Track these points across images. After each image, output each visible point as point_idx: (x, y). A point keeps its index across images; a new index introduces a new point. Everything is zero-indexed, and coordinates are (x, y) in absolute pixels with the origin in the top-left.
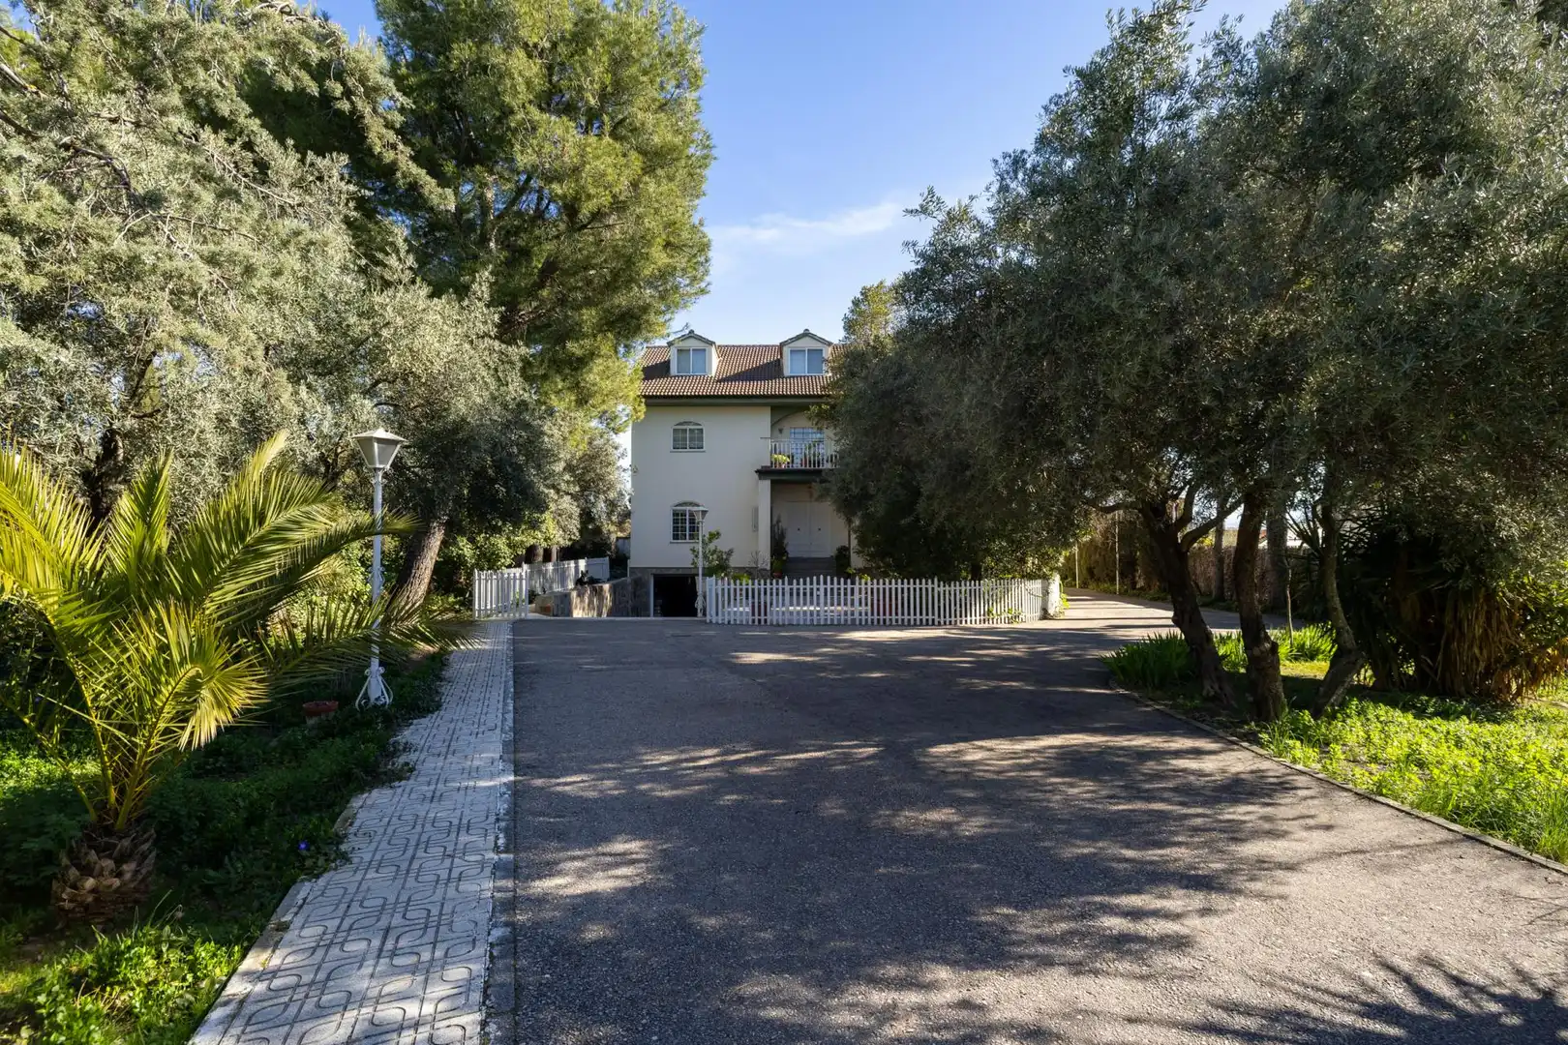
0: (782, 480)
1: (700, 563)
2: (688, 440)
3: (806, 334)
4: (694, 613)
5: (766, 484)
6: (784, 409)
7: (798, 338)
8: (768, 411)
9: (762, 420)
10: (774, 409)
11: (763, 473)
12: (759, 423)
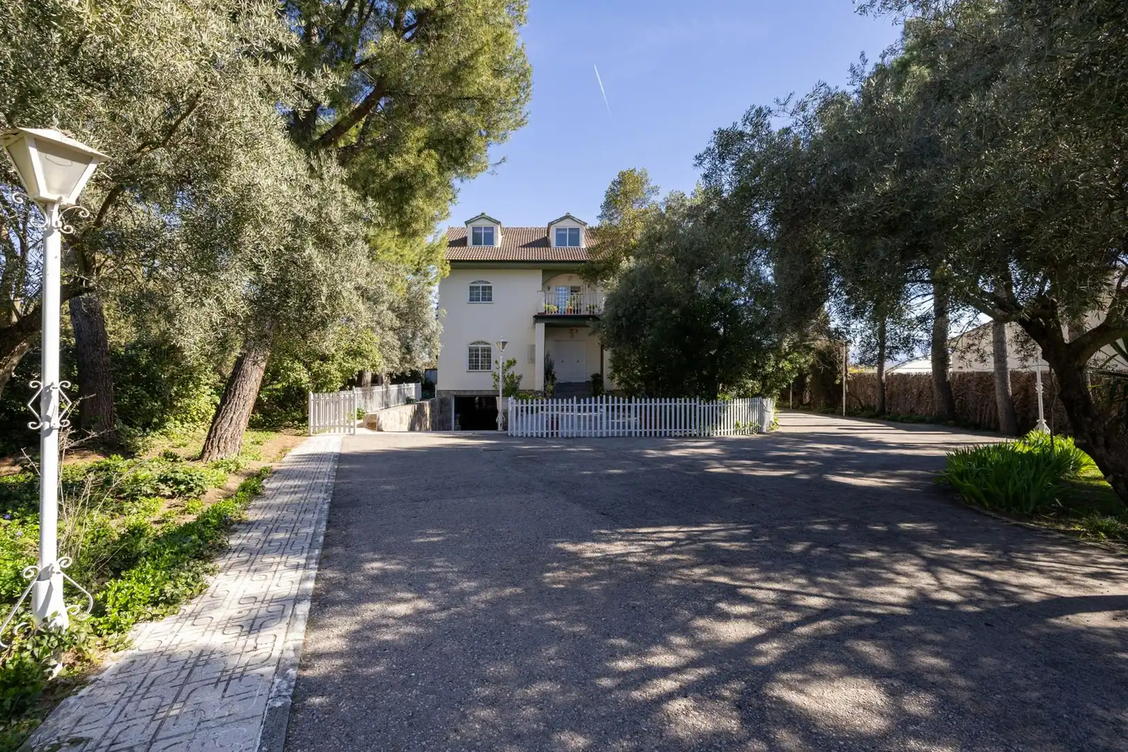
0: (553, 324)
1: (501, 386)
2: (482, 294)
3: (568, 217)
4: (495, 427)
5: (541, 327)
6: (551, 270)
7: (562, 219)
8: (540, 273)
9: (536, 279)
10: (545, 272)
11: (538, 318)
12: (535, 280)
